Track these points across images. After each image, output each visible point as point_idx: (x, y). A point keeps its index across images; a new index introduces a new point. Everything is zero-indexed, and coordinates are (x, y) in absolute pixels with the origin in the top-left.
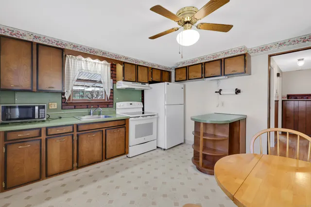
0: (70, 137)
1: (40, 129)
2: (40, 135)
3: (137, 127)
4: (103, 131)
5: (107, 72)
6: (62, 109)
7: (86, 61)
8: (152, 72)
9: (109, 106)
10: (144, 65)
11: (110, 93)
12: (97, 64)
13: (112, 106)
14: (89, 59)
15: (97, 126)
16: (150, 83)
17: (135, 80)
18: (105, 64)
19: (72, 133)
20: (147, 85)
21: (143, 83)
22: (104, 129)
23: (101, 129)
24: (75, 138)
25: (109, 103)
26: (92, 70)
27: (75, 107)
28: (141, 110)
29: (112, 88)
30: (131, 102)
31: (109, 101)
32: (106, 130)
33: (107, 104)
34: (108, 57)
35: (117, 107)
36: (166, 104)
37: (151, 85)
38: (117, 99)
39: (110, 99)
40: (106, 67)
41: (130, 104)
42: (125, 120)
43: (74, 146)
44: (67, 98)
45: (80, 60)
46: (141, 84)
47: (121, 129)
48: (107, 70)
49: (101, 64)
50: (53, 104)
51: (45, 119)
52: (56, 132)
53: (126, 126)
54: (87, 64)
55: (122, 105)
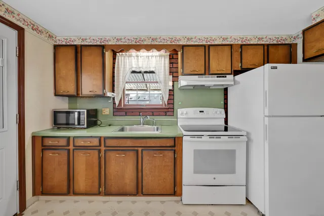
0: (96, 152)
1: (69, 138)
2: (68, 144)
3: (198, 153)
4: (137, 151)
5: (165, 67)
6: (113, 115)
8: (241, 52)
9: (168, 113)
10: (224, 43)
11: (168, 96)
12: (150, 57)
13: (171, 113)
15: (129, 143)
16: (236, 73)
17: (203, 72)
18: (161, 56)
19: (99, 148)
20: (230, 77)
21: (222, 75)
22: (140, 149)
23: (136, 148)
24: (103, 153)
25: (168, 110)
26: (144, 66)
27: (126, 114)
28: (222, 123)
29: (171, 88)
30: (201, 109)
31: (167, 107)
32: (142, 150)
33: (166, 110)
34: (160, 44)
35: (179, 116)
36: (267, 114)
37: (238, 77)
38: (180, 103)
39: (168, 104)
40: (163, 59)
41: (200, 112)
42: (175, 138)
43: (102, 166)
44: (117, 102)
45: (130, 56)
46: (217, 77)
47: (166, 152)
48: (165, 64)
49: (156, 56)
50: (106, 110)
51: (85, 126)
52: (81, 143)
53: (176, 148)
54: (138, 59)
55: (185, 113)
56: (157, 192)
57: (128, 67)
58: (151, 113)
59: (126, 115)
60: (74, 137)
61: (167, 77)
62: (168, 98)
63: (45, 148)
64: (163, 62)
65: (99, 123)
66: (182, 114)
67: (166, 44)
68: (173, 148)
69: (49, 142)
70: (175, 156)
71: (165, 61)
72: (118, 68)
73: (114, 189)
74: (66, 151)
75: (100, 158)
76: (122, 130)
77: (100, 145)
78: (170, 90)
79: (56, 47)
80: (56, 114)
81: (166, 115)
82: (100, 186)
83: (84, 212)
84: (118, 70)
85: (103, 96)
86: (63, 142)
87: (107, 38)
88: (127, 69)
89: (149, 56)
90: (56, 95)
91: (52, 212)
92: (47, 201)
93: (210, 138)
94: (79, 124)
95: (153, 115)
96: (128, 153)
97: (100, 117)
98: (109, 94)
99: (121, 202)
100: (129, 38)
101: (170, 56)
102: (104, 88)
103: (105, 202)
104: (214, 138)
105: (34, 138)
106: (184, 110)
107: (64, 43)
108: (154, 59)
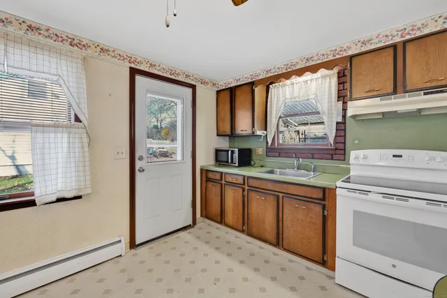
0: (241, 190)
1: (222, 173)
2: (221, 179)
4: (278, 197)
5: (330, 91)
6: (267, 156)
7: (292, 84)
9: (335, 157)
11: (335, 131)
12: (309, 82)
13: (342, 157)
14: (295, 79)
18: (324, 77)
19: (243, 186)
21: (437, 90)
22: (281, 195)
24: (246, 192)
25: (338, 151)
26: (301, 95)
27: (279, 154)
29: (340, 120)
31: (332, 147)
32: (283, 196)
33: (331, 152)
34: (318, 62)
35: (352, 161)
38: (356, 142)
39: (336, 142)
40: (328, 80)
41: (394, 156)
42: (324, 189)
43: (245, 204)
44: (270, 141)
45: (284, 86)
46: (425, 94)
47: (312, 206)
48: (330, 87)
49: (316, 79)
50: (259, 150)
51: (237, 165)
52: (230, 179)
53: (326, 203)
54: (293, 88)
55: (362, 156)
56: (301, 252)
57: (281, 99)
58: (310, 156)
59: (280, 156)
60: (226, 173)
61: (333, 104)
62: (334, 135)
63: (208, 180)
64: (327, 84)
65: (253, 163)
66: (357, 158)
67: (326, 60)
68: (323, 202)
69: (210, 175)
70: (323, 212)
71: (330, 82)
72: (271, 102)
73: (255, 231)
74: (220, 185)
75: (243, 196)
76: (271, 172)
77: (244, 184)
78: (337, 123)
79: (218, 92)
80: (217, 151)
81: (332, 159)
82: (243, 224)
83: (229, 243)
84: (271, 105)
85: (253, 135)
86: (218, 177)
87: (257, 72)
88: (281, 102)
89: (307, 81)
90: (218, 135)
91: (210, 233)
92: (209, 225)
93: (384, 197)
94: (232, 162)
95: (313, 158)
96: (268, 197)
97: (254, 157)
98: (259, 133)
99: (277, 255)
100: (279, 66)
101: (339, 73)
102: (253, 126)
103: (260, 248)
104: (393, 199)
105: (202, 170)
106: (361, 153)
107: (224, 88)
108: (314, 83)
